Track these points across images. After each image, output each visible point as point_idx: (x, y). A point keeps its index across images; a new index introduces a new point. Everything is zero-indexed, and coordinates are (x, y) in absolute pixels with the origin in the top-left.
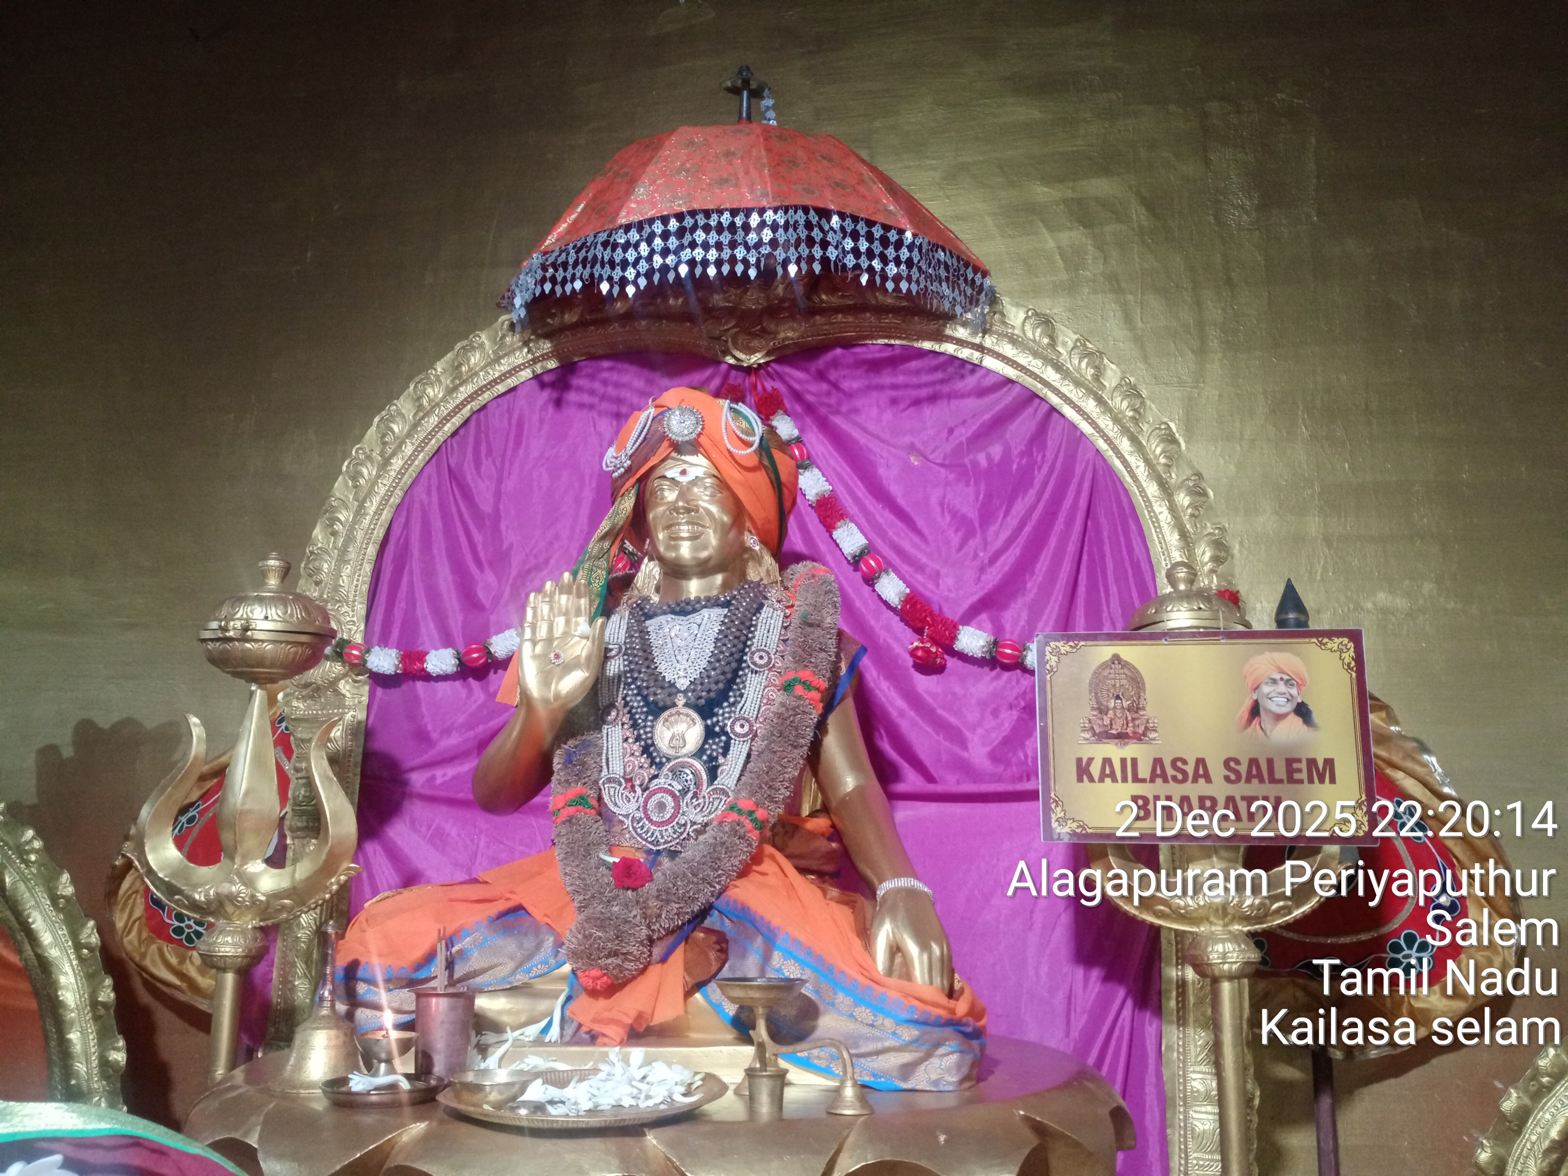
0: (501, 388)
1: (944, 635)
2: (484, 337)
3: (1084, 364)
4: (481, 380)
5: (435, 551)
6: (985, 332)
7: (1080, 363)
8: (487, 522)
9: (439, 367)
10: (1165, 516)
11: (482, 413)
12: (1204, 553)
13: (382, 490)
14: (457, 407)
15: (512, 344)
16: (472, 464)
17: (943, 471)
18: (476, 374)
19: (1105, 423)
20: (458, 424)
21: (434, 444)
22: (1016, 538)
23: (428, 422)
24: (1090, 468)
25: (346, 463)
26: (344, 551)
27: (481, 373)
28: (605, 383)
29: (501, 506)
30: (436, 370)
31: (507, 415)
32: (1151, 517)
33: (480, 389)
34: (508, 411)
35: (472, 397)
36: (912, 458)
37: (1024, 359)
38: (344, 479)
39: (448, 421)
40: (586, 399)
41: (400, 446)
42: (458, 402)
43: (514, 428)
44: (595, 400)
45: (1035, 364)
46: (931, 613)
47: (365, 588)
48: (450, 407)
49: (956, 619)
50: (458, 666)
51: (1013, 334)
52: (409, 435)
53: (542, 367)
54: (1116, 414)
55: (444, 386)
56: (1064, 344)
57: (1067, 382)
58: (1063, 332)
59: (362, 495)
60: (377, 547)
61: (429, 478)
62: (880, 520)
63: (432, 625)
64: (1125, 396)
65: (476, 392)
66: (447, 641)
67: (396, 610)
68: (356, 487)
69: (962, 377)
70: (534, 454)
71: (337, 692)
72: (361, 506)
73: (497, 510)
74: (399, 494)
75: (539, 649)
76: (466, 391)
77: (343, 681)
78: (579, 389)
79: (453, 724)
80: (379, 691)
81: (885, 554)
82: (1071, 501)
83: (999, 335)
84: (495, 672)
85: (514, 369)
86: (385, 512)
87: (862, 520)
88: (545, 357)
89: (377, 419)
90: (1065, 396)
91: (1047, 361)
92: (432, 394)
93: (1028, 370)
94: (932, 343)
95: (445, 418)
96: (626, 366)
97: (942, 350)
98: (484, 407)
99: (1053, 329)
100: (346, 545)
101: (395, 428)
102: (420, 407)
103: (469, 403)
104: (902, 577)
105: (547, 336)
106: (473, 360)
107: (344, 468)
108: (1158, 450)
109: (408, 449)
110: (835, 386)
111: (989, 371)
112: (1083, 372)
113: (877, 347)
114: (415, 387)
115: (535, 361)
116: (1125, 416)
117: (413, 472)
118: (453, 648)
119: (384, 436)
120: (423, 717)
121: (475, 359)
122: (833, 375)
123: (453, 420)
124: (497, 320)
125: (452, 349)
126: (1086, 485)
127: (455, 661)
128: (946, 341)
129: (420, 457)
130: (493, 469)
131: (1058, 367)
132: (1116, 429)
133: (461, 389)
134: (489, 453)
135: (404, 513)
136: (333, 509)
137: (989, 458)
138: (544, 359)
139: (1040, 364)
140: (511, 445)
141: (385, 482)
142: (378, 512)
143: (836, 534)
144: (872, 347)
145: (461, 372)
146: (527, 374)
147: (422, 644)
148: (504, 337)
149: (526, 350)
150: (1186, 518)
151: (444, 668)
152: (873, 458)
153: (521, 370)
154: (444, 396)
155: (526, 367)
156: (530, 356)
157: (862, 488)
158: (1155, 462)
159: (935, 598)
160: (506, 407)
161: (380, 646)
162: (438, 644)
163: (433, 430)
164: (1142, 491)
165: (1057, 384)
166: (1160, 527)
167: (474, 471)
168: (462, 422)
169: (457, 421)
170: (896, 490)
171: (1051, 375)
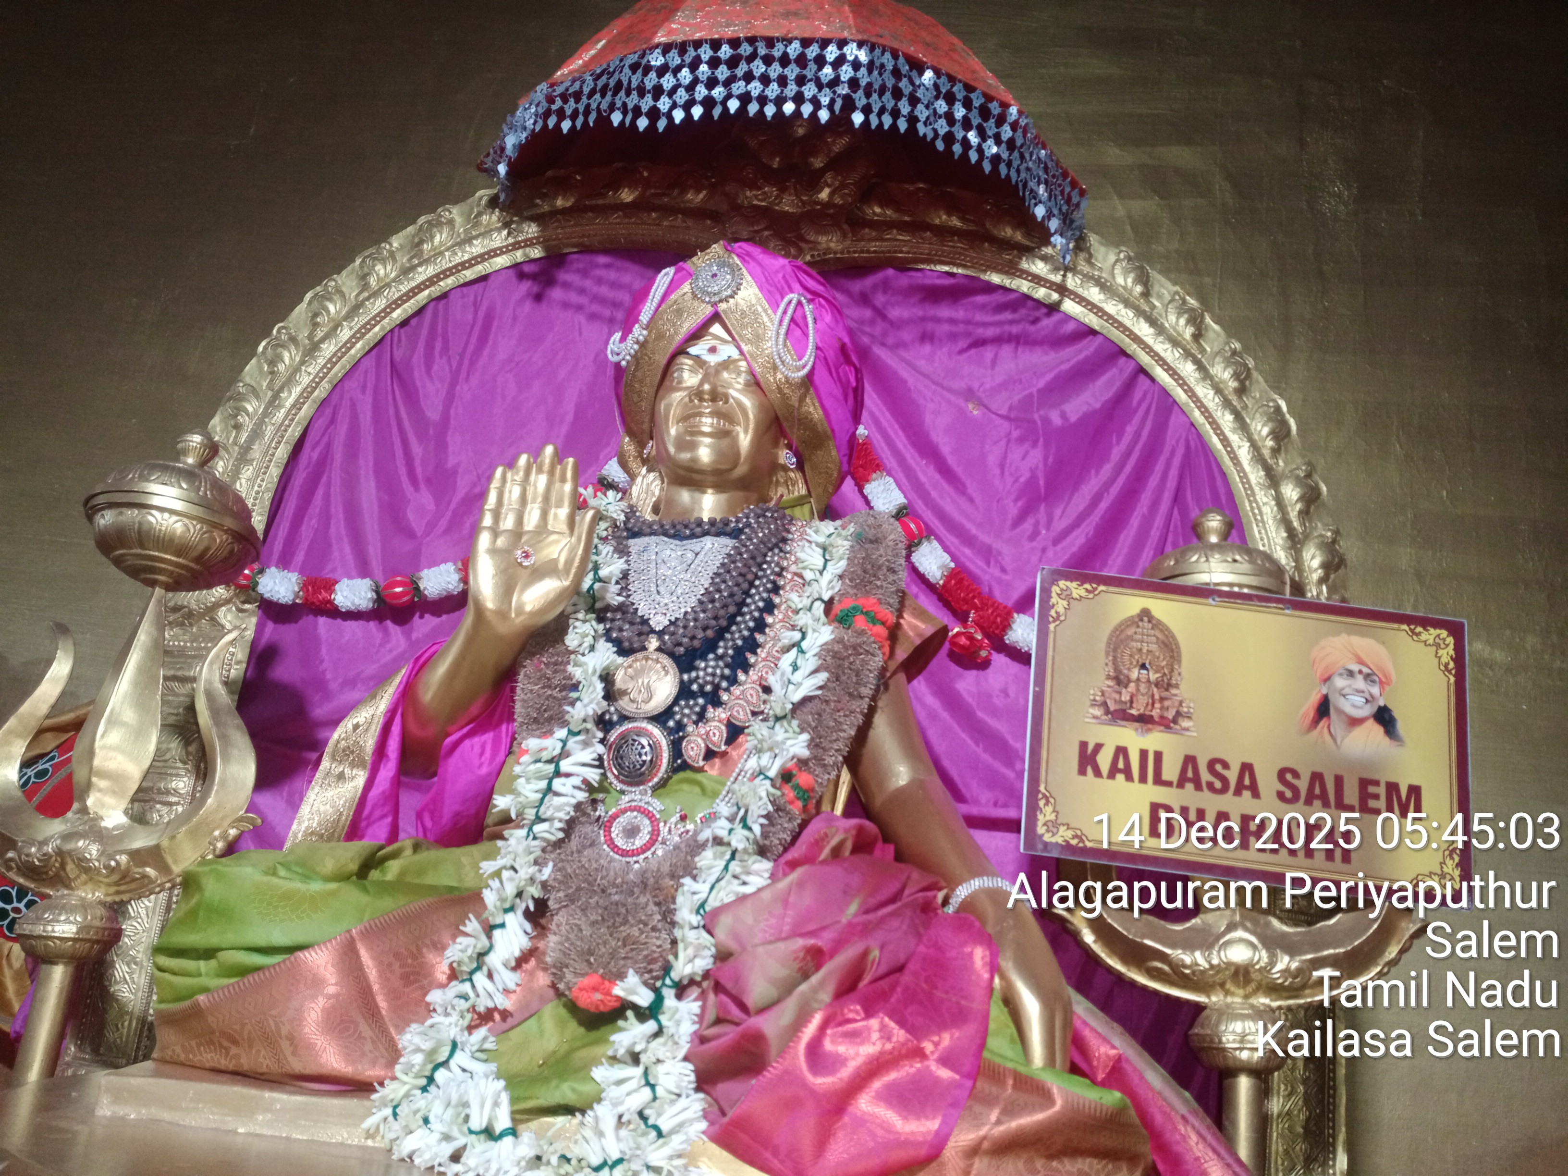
0: (469, 274)
1: (994, 622)
2: (455, 213)
3: (1182, 321)
4: (445, 263)
5: (362, 462)
6: (1067, 269)
7: (1178, 319)
8: (431, 432)
9: (396, 242)
10: (1269, 510)
11: (443, 302)
12: (1313, 558)
13: (305, 380)
14: (412, 290)
15: (488, 224)
16: (422, 360)
17: (1006, 425)
18: (441, 253)
19: (1205, 393)
20: (410, 312)
21: (377, 331)
22: (1089, 515)
23: (374, 304)
24: (1182, 442)
25: (263, 344)
26: (247, 448)
27: (447, 254)
28: (599, 281)
29: (452, 412)
30: (391, 245)
31: (472, 309)
32: (1252, 508)
33: (444, 272)
34: (475, 304)
35: (431, 281)
36: (970, 406)
37: (1112, 307)
38: (259, 361)
39: (398, 306)
40: (574, 297)
41: (335, 328)
42: (413, 284)
43: (480, 322)
44: (584, 300)
45: (1126, 316)
46: (980, 593)
47: (268, 496)
48: (404, 288)
49: (1010, 604)
50: (375, 602)
51: (1100, 277)
52: (349, 317)
53: (525, 255)
54: (1217, 383)
55: (399, 264)
56: (1160, 297)
57: (1161, 339)
58: (1159, 281)
59: (278, 384)
60: (290, 448)
61: (366, 372)
62: (923, 479)
63: (348, 549)
64: (1228, 362)
65: (437, 275)
66: (364, 572)
67: (304, 528)
68: (272, 373)
69: (1036, 321)
70: (502, 356)
71: (214, 621)
72: (276, 396)
73: (446, 418)
74: (325, 387)
75: (501, 542)
76: (424, 273)
77: (224, 608)
78: (566, 286)
79: (359, 674)
80: (270, 626)
81: (926, 519)
82: (1157, 479)
83: (1085, 276)
84: (421, 617)
85: (488, 253)
86: (306, 406)
87: (901, 476)
88: (529, 243)
89: (309, 296)
90: (1157, 354)
91: (1140, 313)
92: (382, 272)
93: (1116, 321)
94: (1003, 277)
95: (395, 302)
96: (628, 264)
97: (1014, 287)
98: (445, 296)
99: (1148, 277)
100: (251, 441)
101: (332, 308)
102: (365, 286)
103: (427, 287)
104: (946, 549)
105: (533, 219)
106: (437, 239)
107: (260, 349)
108: (1265, 431)
109: (345, 334)
110: (880, 314)
111: (1068, 318)
112: (1180, 329)
113: (936, 274)
114: (363, 261)
115: (516, 246)
116: (1227, 387)
117: (345, 364)
118: (372, 579)
119: (316, 315)
120: (322, 661)
121: (440, 238)
122: (880, 299)
123: (406, 306)
124: (473, 195)
125: (414, 222)
126: (1177, 462)
127: (371, 595)
128: (1020, 277)
129: (359, 345)
130: (447, 368)
131: (1152, 322)
132: (1217, 400)
133: (420, 269)
134: (446, 349)
135: (328, 412)
136: (240, 397)
137: (1063, 415)
138: (526, 246)
139: (1131, 314)
140: (474, 340)
141: (310, 370)
142: (297, 405)
143: (868, 489)
144: (929, 273)
145: (422, 251)
146: (502, 261)
147: (333, 570)
148: (480, 214)
149: (505, 232)
150: (1293, 515)
151: (357, 601)
152: (921, 401)
153: (498, 255)
154: (398, 276)
155: (502, 253)
156: (511, 240)
157: (903, 438)
158: (1260, 444)
159: (986, 578)
160: (472, 298)
161: (277, 567)
162: (354, 573)
163: (378, 315)
164: (1244, 477)
165: (1150, 341)
166: (1263, 521)
167: (423, 369)
168: (415, 309)
169: (410, 307)
170: (945, 445)
171: (1144, 330)
